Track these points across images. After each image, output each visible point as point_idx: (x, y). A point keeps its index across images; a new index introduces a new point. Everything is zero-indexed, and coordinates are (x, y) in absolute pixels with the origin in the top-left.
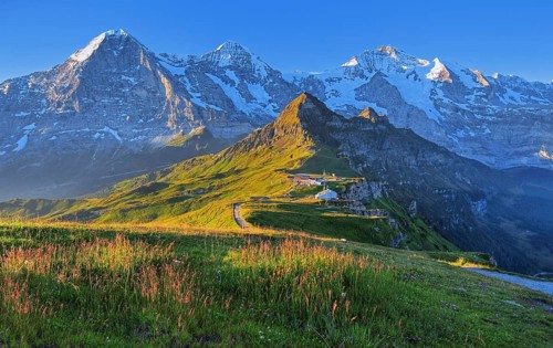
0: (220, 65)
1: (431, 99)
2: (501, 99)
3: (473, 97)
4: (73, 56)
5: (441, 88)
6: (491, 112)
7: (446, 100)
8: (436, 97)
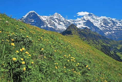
0: (54, 18)
1: (100, 25)
2: (117, 25)
3: (110, 25)
4: (23, 17)
5: (103, 23)
6: (114, 28)
7: (104, 25)
8: (102, 25)
